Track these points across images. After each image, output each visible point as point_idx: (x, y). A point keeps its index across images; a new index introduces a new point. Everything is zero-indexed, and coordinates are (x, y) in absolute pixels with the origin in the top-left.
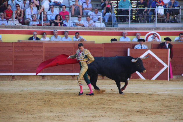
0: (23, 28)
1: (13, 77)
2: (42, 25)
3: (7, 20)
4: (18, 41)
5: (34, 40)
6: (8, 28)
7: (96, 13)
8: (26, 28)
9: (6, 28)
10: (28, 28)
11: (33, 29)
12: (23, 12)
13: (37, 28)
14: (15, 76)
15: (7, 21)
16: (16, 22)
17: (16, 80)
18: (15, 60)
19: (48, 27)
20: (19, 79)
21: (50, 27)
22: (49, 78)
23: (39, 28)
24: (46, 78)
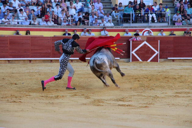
0: (57, 27)
1: (51, 61)
2: (70, 25)
3: (47, 21)
4: (54, 36)
5: (67, 35)
6: (47, 27)
7: (108, 16)
8: (59, 27)
9: (46, 27)
10: (61, 27)
11: (65, 28)
12: (56, 16)
13: (67, 27)
14: (52, 60)
15: (47, 23)
16: (53, 23)
17: (53, 63)
18: (52, 49)
19: (74, 26)
20: (56, 62)
21: (76, 26)
22: (76, 61)
23: (69, 27)
24: (74, 61)
